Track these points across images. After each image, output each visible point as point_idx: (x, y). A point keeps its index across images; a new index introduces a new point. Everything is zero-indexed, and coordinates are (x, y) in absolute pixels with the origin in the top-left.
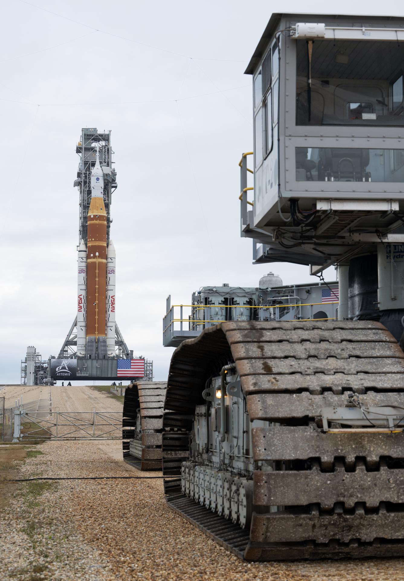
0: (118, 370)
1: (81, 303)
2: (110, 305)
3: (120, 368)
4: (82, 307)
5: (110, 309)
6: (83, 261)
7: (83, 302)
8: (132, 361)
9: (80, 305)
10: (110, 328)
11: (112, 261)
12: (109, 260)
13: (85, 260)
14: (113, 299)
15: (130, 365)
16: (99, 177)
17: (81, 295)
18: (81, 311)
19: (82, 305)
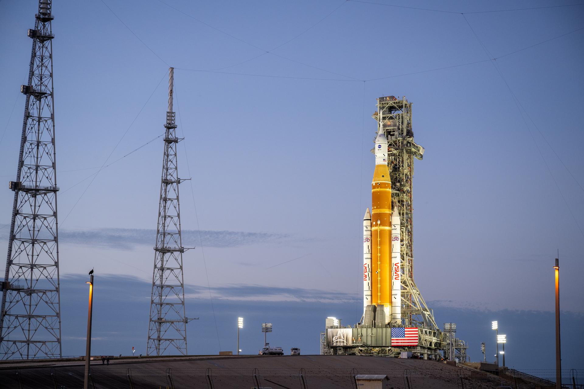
0: (392, 338)
1: (366, 272)
3: (394, 337)
4: (367, 276)
5: (394, 277)
6: (367, 229)
7: (368, 271)
8: (405, 330)
10: (394, 296)
11: (395, 228)
12: (393, 227)
13: (369, 228)
14: (396, 267)
15: (404, 334)
16: (380, 144)
17: (366, 264)
18: (366, 280)
19: (367, 274)
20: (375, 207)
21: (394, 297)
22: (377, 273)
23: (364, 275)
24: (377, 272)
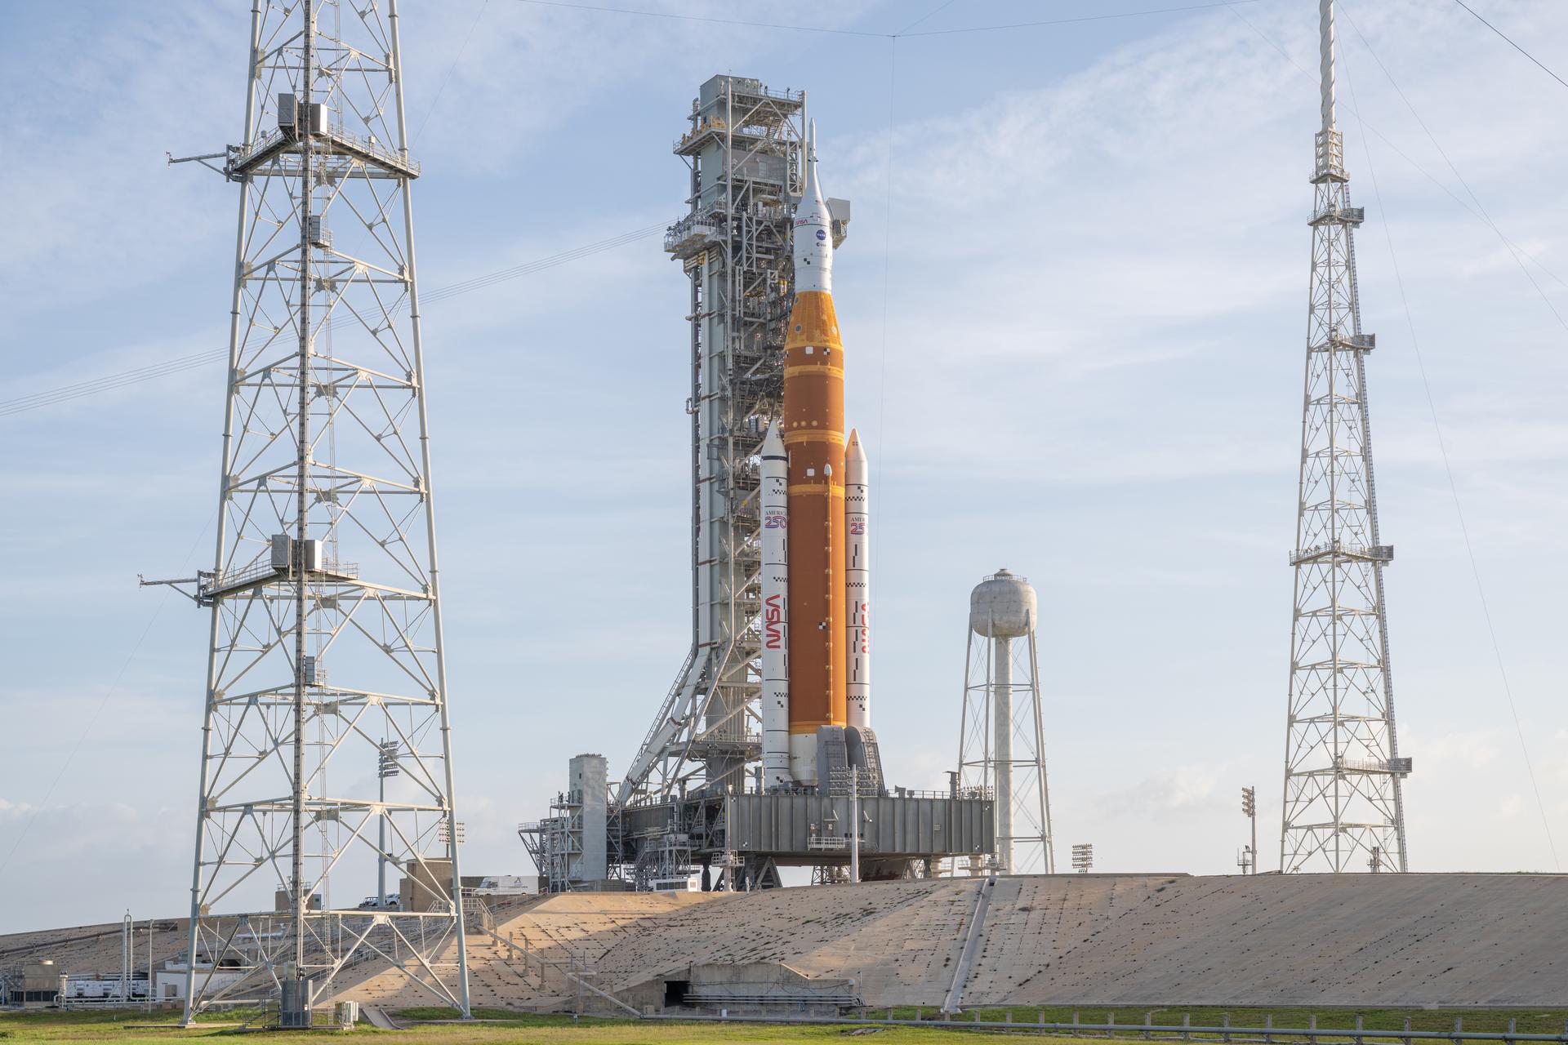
1: (778, 622)
4: (782, 635)
5: (859, 645)
6: (776, 488)
7: (783, 617)
9: (773, 627)
10: (860, 702)
11: (863, 495)
12: (855, 491)
13: (784, 485)
17: (778, 596)
18: (779, 647)
19: (781, 627)
20: (815, 423)
22: (821, 627)
23: (768, 629)
24: (824, 624)
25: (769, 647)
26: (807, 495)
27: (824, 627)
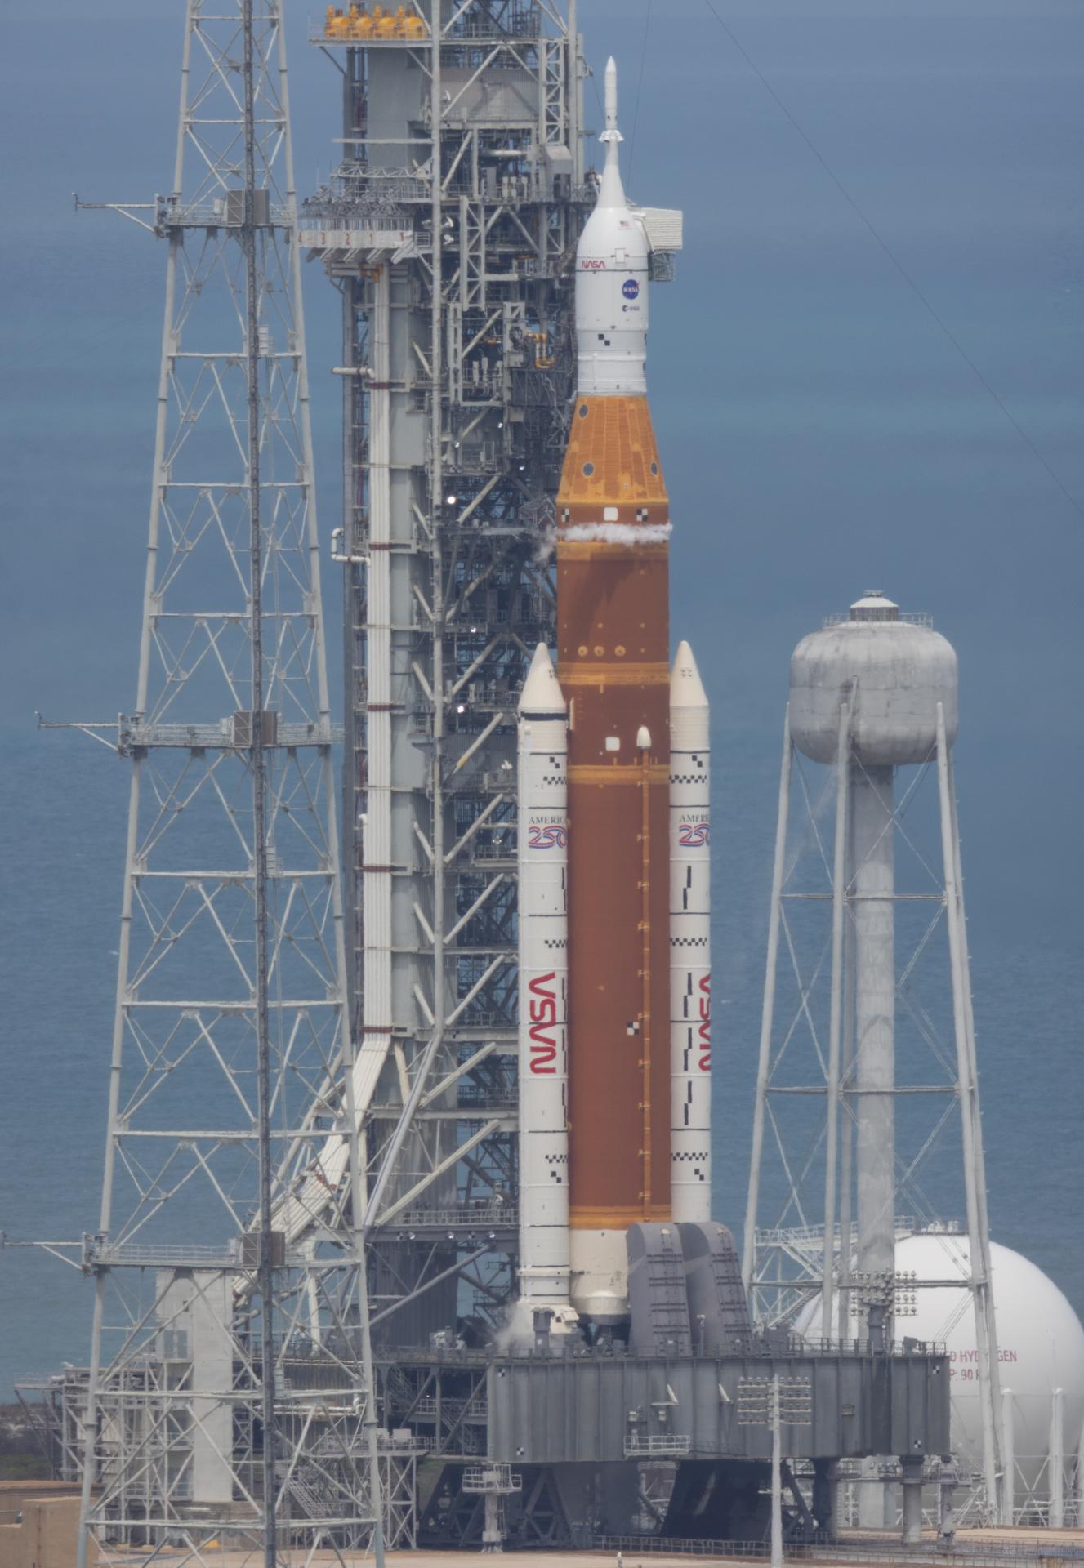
1: (553, 1023)
2: (696, 1028)
4: (558, 1048)
5: (695, 1055)
6: (557, 773)
7: (560, 1016)
9: (545, 1032)
10: (695, 1163)
11: (702, 772)
12: (686, 765)
13: (563, 767)
14: (706, 996)
16: (634, 277)
17: (552, 976)
18: (552, 1071)
19: (555, 1033)
20: (620, 650)
21: (697, 1172)
22: (630, 1032)
23: (534, 1036)
24: (636, 1025)
25: (536, 1071)
26: (606, 786)
27: (636, 1031)
